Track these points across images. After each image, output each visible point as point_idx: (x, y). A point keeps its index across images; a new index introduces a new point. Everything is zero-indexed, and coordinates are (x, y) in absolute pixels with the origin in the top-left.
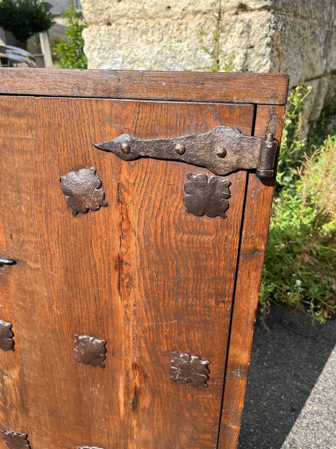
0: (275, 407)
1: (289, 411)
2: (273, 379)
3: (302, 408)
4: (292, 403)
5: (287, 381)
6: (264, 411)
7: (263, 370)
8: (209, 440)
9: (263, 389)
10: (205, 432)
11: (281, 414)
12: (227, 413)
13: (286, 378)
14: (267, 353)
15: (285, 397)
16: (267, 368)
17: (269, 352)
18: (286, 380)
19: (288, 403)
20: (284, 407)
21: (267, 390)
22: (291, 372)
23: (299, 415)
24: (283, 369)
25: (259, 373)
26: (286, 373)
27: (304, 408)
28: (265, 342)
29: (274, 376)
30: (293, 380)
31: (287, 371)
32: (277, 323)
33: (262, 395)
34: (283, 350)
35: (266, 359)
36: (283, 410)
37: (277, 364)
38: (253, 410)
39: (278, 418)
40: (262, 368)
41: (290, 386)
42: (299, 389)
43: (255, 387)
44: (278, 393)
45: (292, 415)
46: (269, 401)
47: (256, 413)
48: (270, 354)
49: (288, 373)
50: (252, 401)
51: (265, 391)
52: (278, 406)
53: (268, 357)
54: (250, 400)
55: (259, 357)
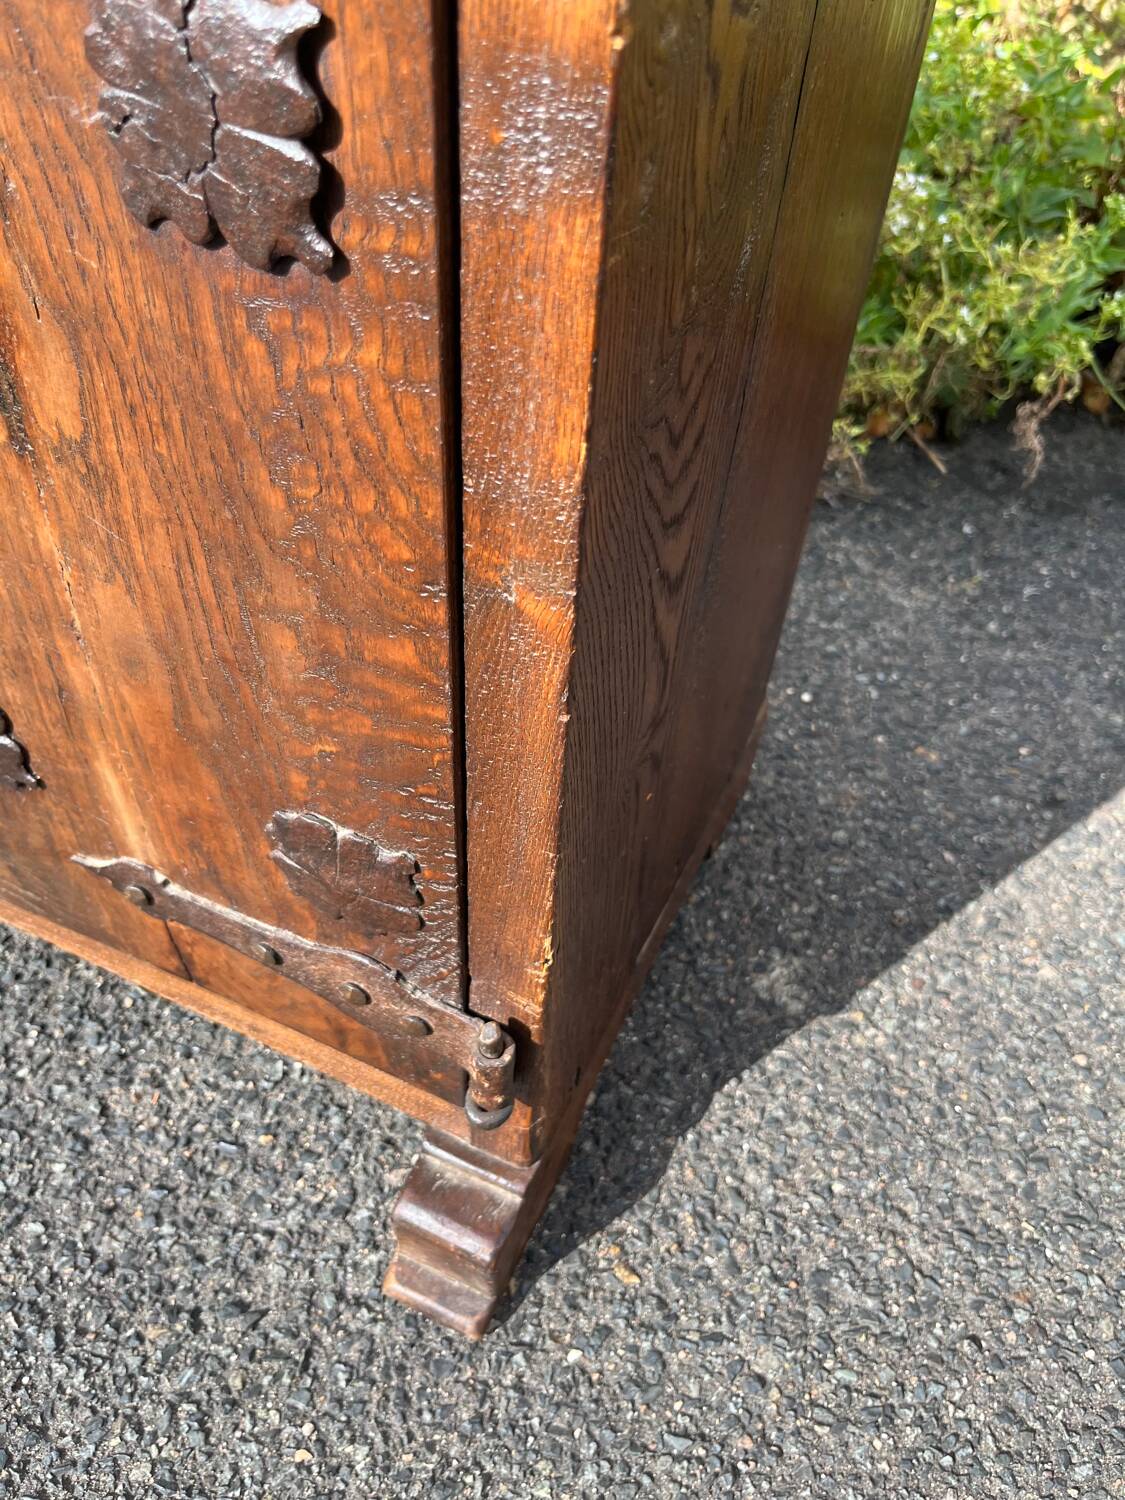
0: (974, 777)
1: (1032, 802)
2: (1009, 682)
3: (1098, 805)
4: (1058, 780)
5: (1069, 701)
6: (922, 783)
7: (976, 645)
8: (408, 676)
9: (948, 709)
10: (386, 624)
11: (991, 806)
12: (488, 512)
13: (1066, 689)
14: (1020, 593)
15: (1032, 753)
16: (995, 640)
17: (1028, 591)
18: (1063, 696)
19: (1041, 777)
20: (1017, 787)
21: (964, 715)
22: (1099, 673)
23: (1074, 828)
24: (1066, 659)
25: (952, 652)
26: (1073, 675)
27: (1106, 807)
28: (1024, 553)
29: (1017, 674)
30: (1099, 701)
31: (1084, 667)
32: (1107, 498)
33: (935, 728)
34: (1094, 592)
35: (1005, 610)
36: (1006, 794)
37: (1044, 635)
38: (873, 768)
39: (974, 817)
40: (972, 639)
41: (1075, 720)
42: (1108, 735)
43: (917, 695)
44: (1007, 735)
45: (1042, 820)
46: (955, 751)
47: (883, 784)
48: (1032, 597)
49: (1082, 675)
50: (880, 739)
51: (951, 716)
52: (991, 778)
53: (1017, 607)
54: (875, 733)
55: (974, 600)
